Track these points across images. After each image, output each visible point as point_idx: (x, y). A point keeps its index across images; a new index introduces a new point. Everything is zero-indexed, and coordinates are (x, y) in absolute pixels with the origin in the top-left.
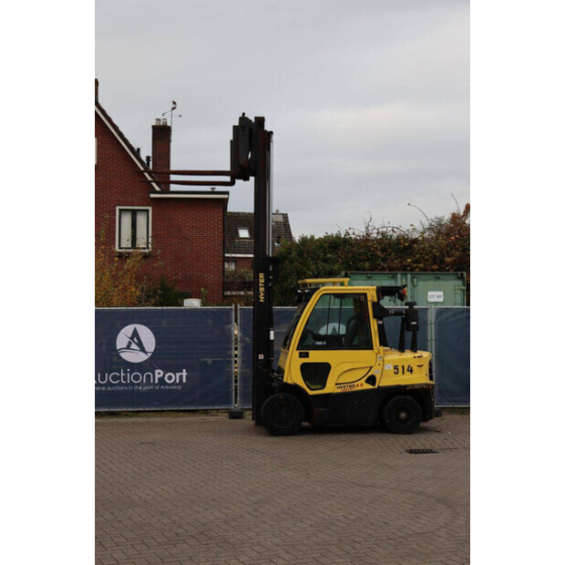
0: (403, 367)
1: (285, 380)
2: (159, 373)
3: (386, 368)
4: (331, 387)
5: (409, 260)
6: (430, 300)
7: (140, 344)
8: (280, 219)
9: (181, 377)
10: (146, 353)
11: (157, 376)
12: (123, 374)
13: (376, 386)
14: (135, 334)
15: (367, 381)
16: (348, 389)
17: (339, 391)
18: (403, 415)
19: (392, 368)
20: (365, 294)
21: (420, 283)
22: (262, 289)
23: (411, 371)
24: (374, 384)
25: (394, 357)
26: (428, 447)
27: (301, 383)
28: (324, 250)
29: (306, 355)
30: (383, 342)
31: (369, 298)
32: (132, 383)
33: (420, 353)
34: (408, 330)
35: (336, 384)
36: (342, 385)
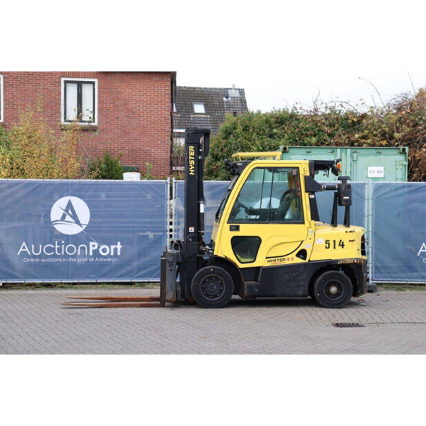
0: (334, 241)
1: (215, 253)
2: (94, 246)
3: (317, 242)
4: (261, 261)
5: (357, 136)
6: (370, 175)
7: (75, 216)
8: (237, 94)
9: (116, 250)
10: (80, 225)
11: (92, 249)
12: (57, 246)
13: (307, 260)
14: (70, 205)
15: (298, 255)
16: (278, 263)
17: (269, 264)
18: (333, 289)
19: (323, 242)
20: (298, 168)
21: (361, 158)
22: (192, 162)
23: (343, 246)
24: (305, 258)
25: (326, 231)
26: (355, 321)
27: (231, 256)
28: (270, 126)
29: (237, 228)
30: (315, 217)
31: (301, 172)
32: (66, 256)
33: (352, 228)
34: (340, 205)
35: (267, 258)
36: (272, 259)
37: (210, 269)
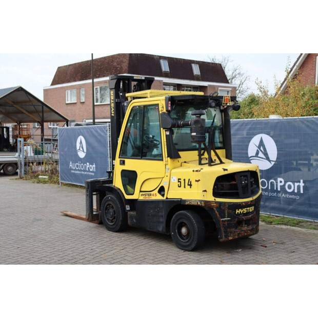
0: (184, 180)
1: (114, 184)
3: (172, 180)
4: (137, 194)
13: (165, 198)
15: (159, 192)
16: (147, 198)
17: (142, 198)
18: (184, 230)
19: (177, 181)
20: (158, 104)
23: (190, 185)
24: (163, 195)
29: (124, 163)
35: (141, 191)
36: (144, 193)
37: (108, 197)
